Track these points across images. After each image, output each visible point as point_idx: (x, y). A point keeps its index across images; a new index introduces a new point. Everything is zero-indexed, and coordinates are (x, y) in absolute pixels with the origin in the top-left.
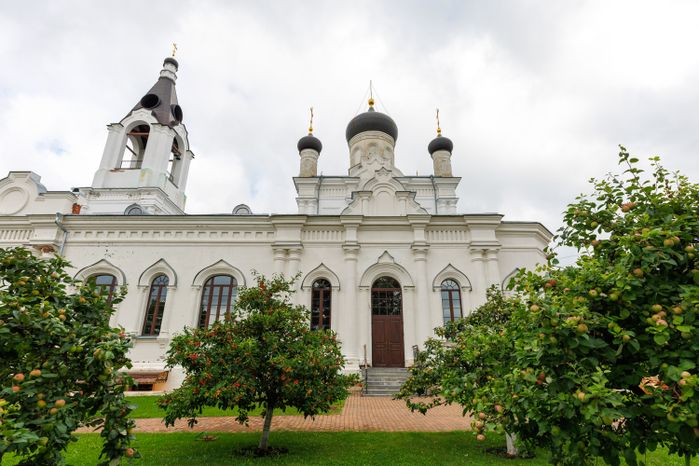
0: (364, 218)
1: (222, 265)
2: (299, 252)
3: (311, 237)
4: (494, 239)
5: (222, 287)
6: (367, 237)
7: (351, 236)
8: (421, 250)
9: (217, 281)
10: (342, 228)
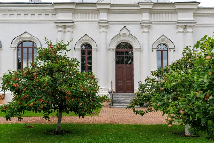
0: (111, 4)
1: (26, 35)
2: (72, 27)
3: (79, 18)
4: (192, 19)
5: (28, 48)
6: (113, 17)
7: (103, 16)
8: (146, 26)
9: (25, 44)
10: (98, 11)
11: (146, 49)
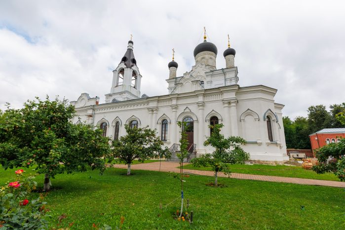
0: (178, 94)
2: (156, 110)
3: (161, 104)
4: (235, 96)
5: (134, 124)
6: (180, 102)
7: (174, 102)
8: (202, 105)
9: (133, 123)
10: (171, 99)
11: (200, 120)
